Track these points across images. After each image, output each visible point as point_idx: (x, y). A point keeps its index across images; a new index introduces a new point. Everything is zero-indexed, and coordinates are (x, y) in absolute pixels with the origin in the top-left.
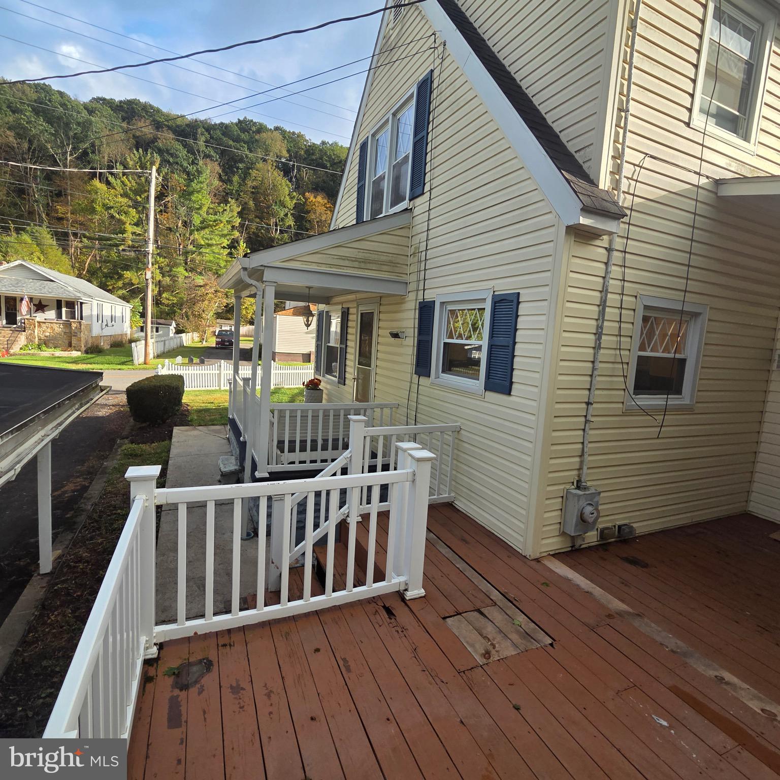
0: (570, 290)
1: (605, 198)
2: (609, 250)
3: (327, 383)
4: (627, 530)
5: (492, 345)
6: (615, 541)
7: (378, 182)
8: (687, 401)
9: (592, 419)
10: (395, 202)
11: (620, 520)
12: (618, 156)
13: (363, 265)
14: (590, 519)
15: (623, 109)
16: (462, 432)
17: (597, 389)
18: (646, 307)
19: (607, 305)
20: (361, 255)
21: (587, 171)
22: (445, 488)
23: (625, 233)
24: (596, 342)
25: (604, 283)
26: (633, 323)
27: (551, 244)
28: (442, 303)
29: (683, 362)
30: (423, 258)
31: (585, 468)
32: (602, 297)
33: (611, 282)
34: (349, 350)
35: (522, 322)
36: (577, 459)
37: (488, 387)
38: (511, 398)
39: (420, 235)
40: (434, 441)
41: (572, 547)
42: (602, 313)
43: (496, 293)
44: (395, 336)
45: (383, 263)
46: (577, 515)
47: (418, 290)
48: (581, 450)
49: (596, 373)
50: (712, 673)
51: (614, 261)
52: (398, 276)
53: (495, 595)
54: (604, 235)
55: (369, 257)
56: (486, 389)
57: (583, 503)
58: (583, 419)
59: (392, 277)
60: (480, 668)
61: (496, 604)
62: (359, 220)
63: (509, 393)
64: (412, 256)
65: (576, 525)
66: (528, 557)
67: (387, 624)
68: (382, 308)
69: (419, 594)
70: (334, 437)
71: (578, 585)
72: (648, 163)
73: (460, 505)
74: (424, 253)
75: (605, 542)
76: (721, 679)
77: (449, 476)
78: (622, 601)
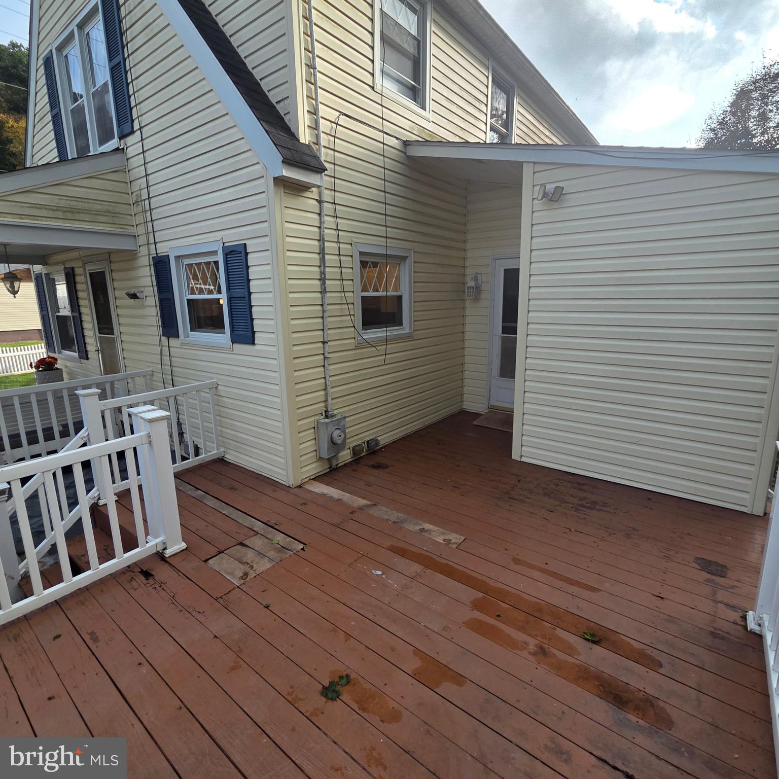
0: (288, 239)
1: (306, 152)
2: (320, 202)
3: (66, 359)
4: (373, 444)
5: (230, 298)
6: (367, 455)
7: (78, 112)
8: (407, 331)
9: (330, 356)
10: (103, 140)
11: (368, 436)
12: (314, 112)
13: (69, 216)
14: (339, 441)
15: (311, 66)
16: (220, 387)
17: (329, 329)
18: (361, 253)
19: (326, 252)
20: (63, 203)
21: (288, 123)
22: (212, 445)
23: (332, 186)
24: (321, 286)
25: (320, 232)
26: (352, 268)
27: (263, 195)
28: (178, 258)
29: (400, 298)
30: (147, 208)
31: (329, 399)
32: (320, 246)
33: (326, 231)
34: (84, 318)
35: (253, 272)
36: (323, 393)
37: (235, 340)
38: (256, 347)
39: (140, 181)
40: (190, 400)
41: (330, 468)
42: (323, 260)
43: (226, 245)
44: (134, 296)
45: (98, 213)
46: (328, 440)
47: (148, 244)
48: (324, 385)
49: (326, 314)
50: (417, 528)
51: (325, 212)
52: (121, 228)
53: (258, 526)
54: (313, 187)
55: (77, 206)
56: (233, 342)
57: (331, 428)
58: (322, 357)
59: (117, 230)
60: (237, 589)
61: (258, 533)
62: (63, 157)
63: (253, 343)
64: (135, 205)
65: (329, 449)
66: (291, 486)
67: (142, 585)
68: (114, 266)
69: (179, 549)
70: (75, 421)
71: (331, 497)
72: (343, 120)
73: (230, 458)
74: (147, 202)
75: (357, 457)
76: (422, 530)
77: (214, 432)
78: (364, 498)
